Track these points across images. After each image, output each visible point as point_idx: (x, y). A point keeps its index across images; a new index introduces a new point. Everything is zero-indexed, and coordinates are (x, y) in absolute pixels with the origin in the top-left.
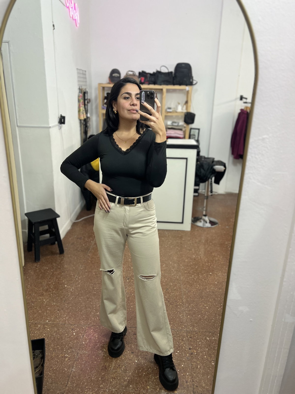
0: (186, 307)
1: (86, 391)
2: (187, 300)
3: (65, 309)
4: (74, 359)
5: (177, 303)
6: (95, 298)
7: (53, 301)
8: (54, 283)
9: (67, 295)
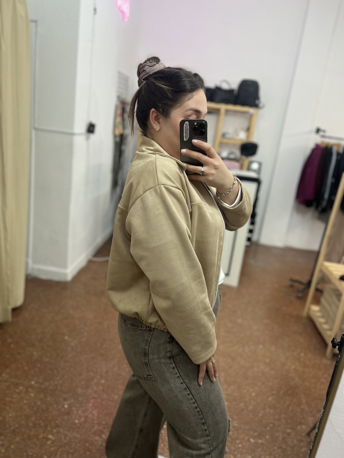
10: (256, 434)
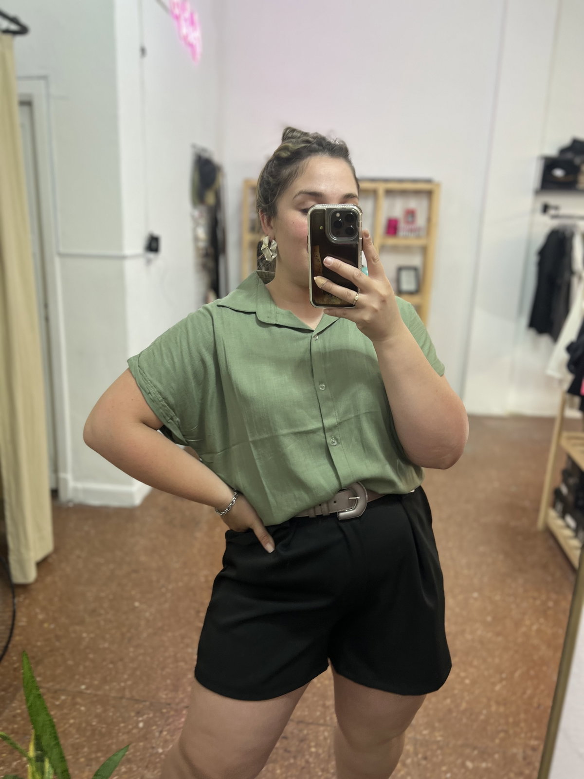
9: (136, 626)
10: (476, 752)
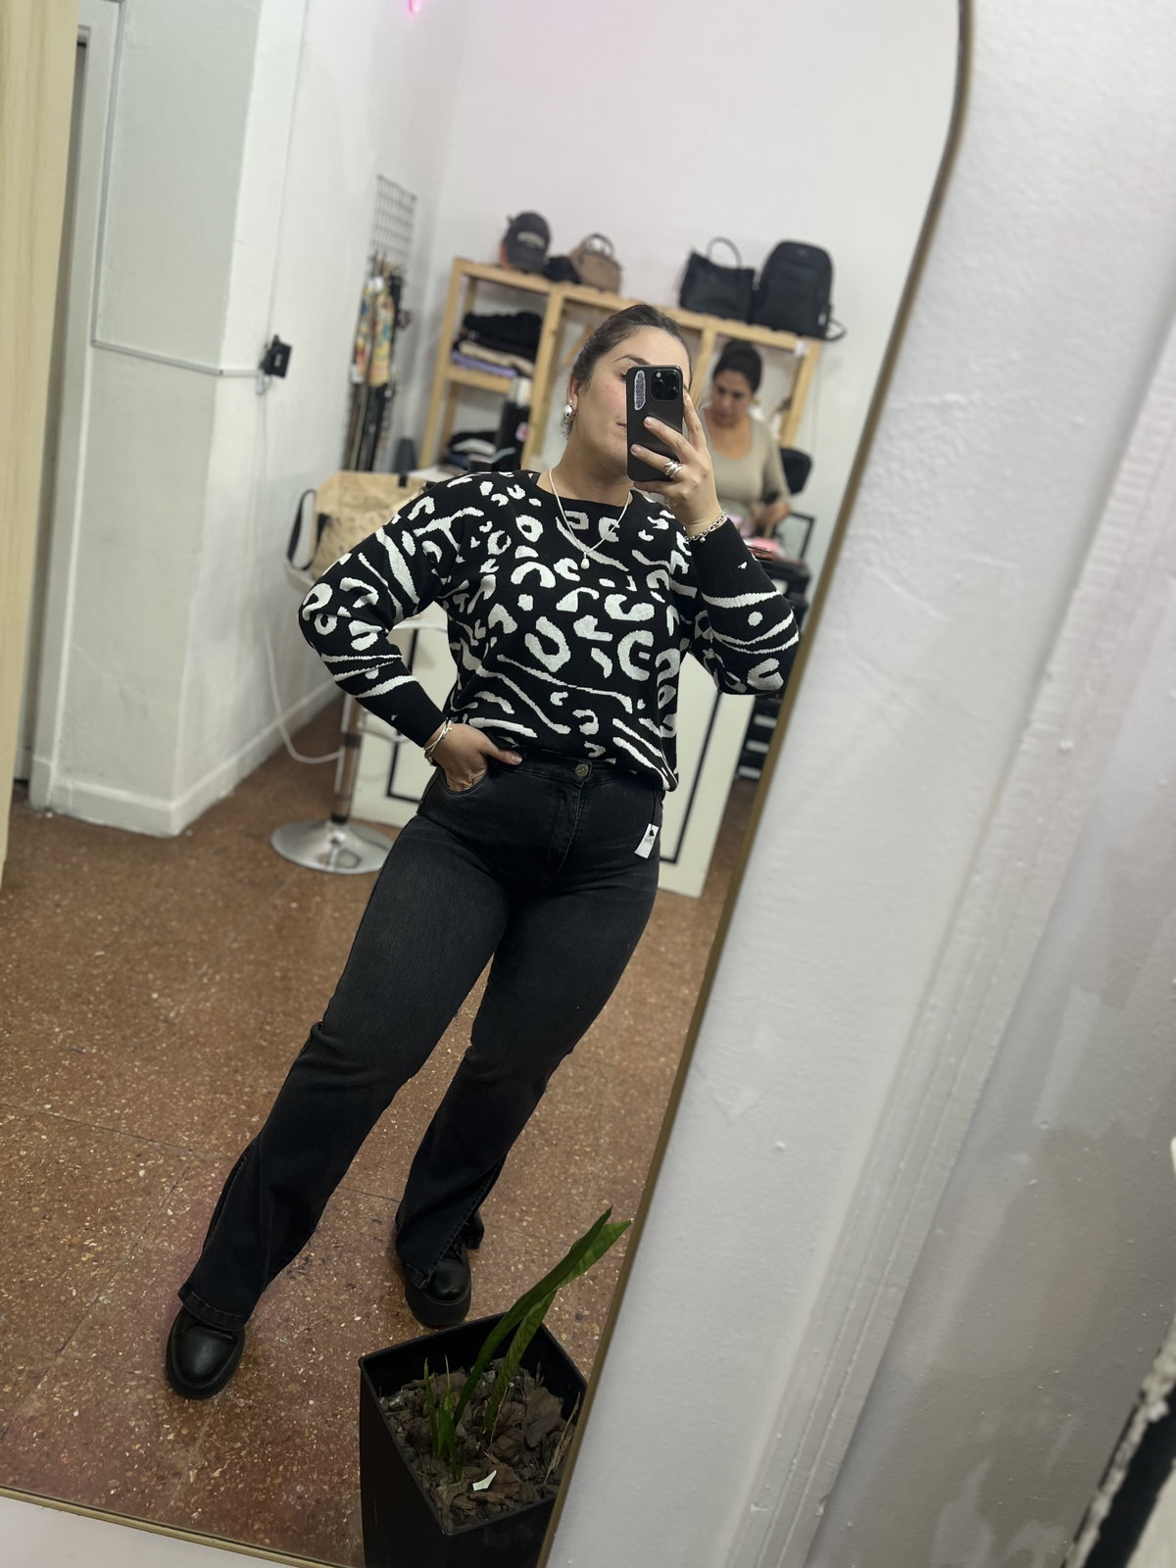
0: (604, 1164)
1: (130, 1387)
2: (617, 1143)
3: (127, 1078)
4: (116, 1263)
5: (576, 1144)
6: (258, 1061)
7: (91, 1041)
8: (110, 977)
9: (151, 1028)
